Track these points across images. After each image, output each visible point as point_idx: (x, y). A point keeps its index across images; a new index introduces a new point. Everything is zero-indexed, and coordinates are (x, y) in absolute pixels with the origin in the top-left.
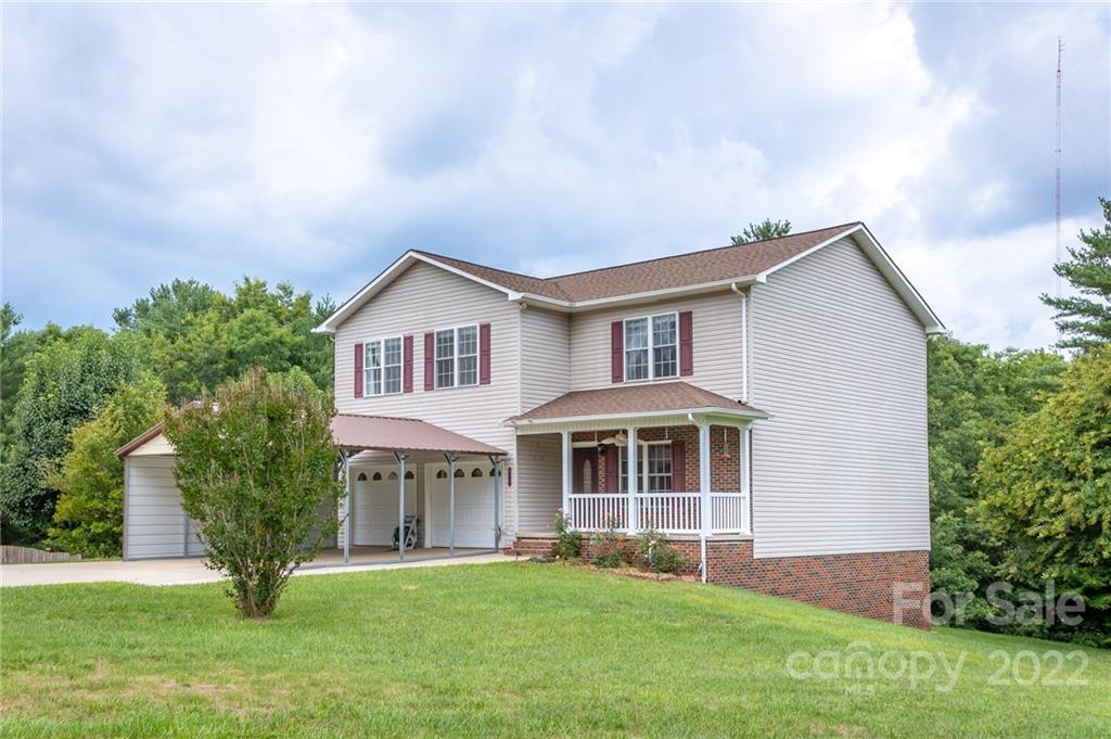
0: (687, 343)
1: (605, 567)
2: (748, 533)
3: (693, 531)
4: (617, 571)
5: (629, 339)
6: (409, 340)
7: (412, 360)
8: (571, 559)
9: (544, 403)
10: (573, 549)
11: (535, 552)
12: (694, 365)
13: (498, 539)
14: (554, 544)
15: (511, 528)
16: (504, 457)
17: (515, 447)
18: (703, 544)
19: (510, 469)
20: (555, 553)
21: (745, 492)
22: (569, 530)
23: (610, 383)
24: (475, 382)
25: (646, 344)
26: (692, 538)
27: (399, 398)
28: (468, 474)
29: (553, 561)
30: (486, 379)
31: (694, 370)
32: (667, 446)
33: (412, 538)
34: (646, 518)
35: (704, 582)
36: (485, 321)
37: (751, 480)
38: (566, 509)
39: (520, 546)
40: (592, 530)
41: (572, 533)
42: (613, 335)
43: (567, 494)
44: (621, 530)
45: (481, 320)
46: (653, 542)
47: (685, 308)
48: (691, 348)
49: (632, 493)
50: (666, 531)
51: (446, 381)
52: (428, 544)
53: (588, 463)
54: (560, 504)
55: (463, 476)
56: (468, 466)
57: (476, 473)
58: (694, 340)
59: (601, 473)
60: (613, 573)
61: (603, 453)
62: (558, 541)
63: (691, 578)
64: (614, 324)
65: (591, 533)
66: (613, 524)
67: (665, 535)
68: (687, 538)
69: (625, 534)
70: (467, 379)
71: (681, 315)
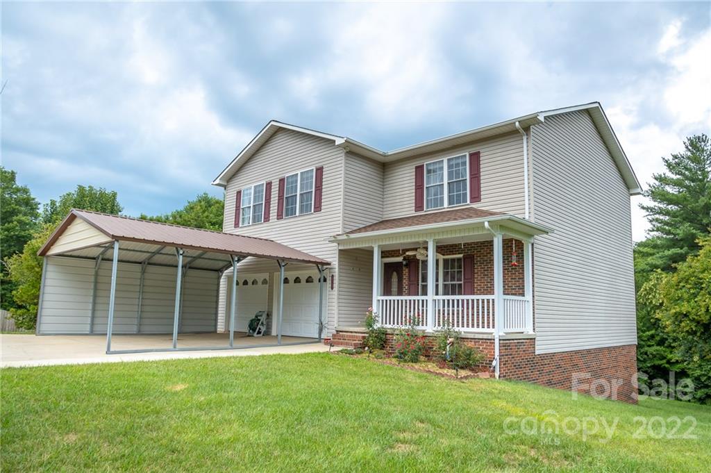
0: (476, 176)
1: (405, 361)
2: (531, 332)
3: (486, 330)
4: (417, 366)
5: (428, 177)
6: (269, 185)
7: (270, 198)
8: (377, 352)
9: (361, 226)
10: (379, 342)
11: (347, 344)
12: (482, 193)
13: (321, 331)
14: (364, 337)
15: (332, 323)
16: (328, 266)
17: (337, 259)
18: (497, 342)
19: (333, 276)
20: (363, 346)
21: (528, 296)
22: (377, 326)
23: (414, 212)
24: (311, 211)
25: (442, 179)
26: (485, 336)
27: (261, 226)
28: (303, 280)
29: (362, 353)
30: (318, 208)
31: (482, 197)
32: (459, 259)
33: (261, 327)
34: (441, 317)
35: (498, 378)
36: (319, 165)
37: (533, 286)
38: (375, 308)
39: (338, 338)
40: (396, 326)
41: (379, 328)
42: (416, 175)
43: (377, 296)
44: (420, 328)
45: (317, 165)
46: (451, 340)
47: (474, 150)
48: (479, 180)
49: (431, 296)
50: (461, 329)
51: (291, 212)
52: (274, 333)
53: (395, 274)
54: (371, 305)
55: (300, 282)
56: (304, 275)
57: (309, 280)
58: (481, 174)
59: (405, 282)
60: (413, 368)
61: (406, 265)
62: (367, 335)
63: (486, 375)
64: (417, 168)
65: (394, 330)
66: (414, 321)
67: (460, 333)
68: (480, 336)
69: (424, 331)
70: (305, 209)
71: (471, 155)
